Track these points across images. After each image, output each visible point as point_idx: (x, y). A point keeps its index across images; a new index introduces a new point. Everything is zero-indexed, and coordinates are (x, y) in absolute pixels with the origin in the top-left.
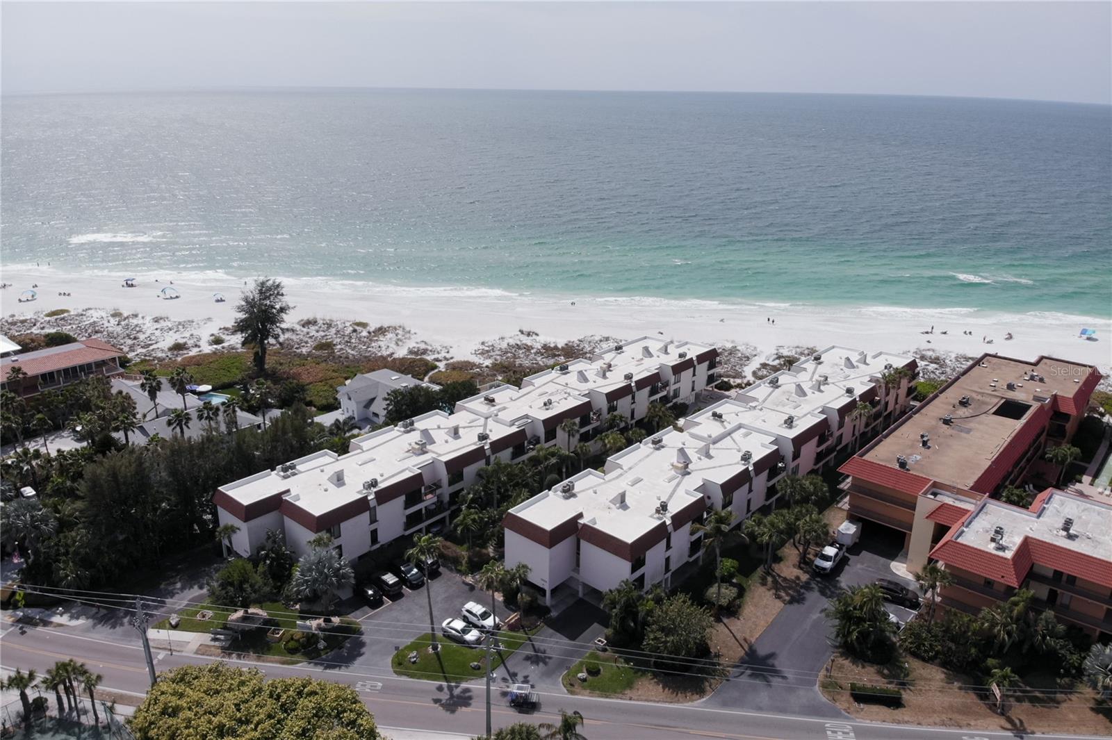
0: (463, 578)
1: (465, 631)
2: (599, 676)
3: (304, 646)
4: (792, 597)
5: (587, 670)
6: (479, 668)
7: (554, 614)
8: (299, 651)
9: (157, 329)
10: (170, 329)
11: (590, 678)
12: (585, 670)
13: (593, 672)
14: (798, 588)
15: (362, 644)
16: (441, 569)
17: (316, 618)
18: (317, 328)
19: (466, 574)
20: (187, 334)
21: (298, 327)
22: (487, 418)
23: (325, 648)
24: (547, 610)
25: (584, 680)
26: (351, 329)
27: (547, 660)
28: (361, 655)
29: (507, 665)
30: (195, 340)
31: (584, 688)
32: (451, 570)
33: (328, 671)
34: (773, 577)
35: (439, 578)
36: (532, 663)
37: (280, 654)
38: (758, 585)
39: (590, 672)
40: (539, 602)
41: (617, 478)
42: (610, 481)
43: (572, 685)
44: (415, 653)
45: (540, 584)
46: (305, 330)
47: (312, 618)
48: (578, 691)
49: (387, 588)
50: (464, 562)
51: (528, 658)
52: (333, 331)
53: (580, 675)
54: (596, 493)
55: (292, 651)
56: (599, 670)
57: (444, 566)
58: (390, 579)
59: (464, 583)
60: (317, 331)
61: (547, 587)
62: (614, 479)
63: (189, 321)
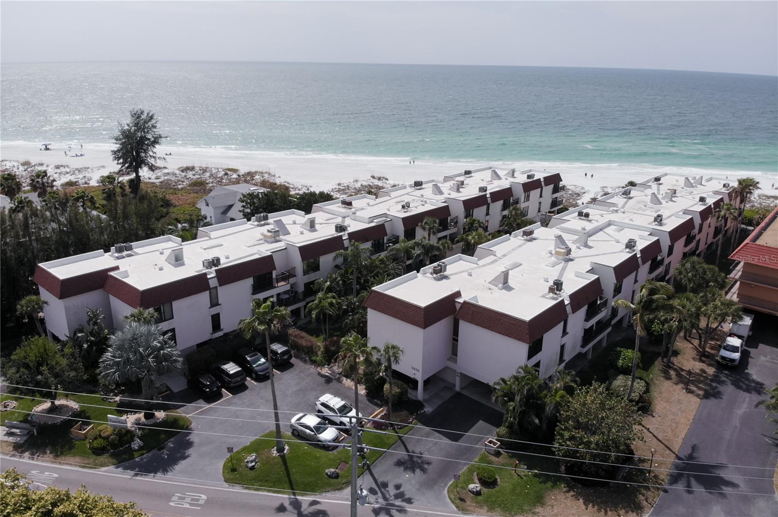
0: (319, 369)
1: (319, 429)
2: (497, 488)
3: (114, 445)
4: (705, 391)
5: (480, 480)
6: (337, 476)
7: (428, 409)
8: (107, 451)
9: (56, 173)
10: (67, 173)
11: (485, 490)
12: (477, 481)
13: (489, 482)
14: (709, 382)
15: (190, 444)
16: (293, 360)
17: (135, 413)
18: (194, 172)
19: (322, 365)
20: (81, 176)
21: (178, 172)
22: (344, 217)
23: (141, 448)
24: (419, 405)
25: (478, 493)
26: (223, 173)
27: (426, 466)
28: (184, 457)
29: (374, 471)
30: (86, 180)
31: (480, 505)
32: (305, 361)
33: (138, 478)
34: (675, 370)
35: (291, 370)
36: (406, 469)
37: (83, 454)
38: (662, 379)
39: (484, 482)
40: (409, 396)
41: (492, 263)
42: (484, 265)
43: (462, 500)
44: (253, 456)
45: (410, 373)
46: (183, 174)
47: (131, 412)
48: (472, 508)
49: (227, 379)
50: (319, 353)
51: (399, 463)
52: (208, 174)
53: (471, 486)
54: (471, 276)
55: (98, 451)
56: (496, 479)
57: (297, 357)
58: (232, 368)
59: (319, 374)
60: (194, 175)
61: (420, 377)
62: (488, 264)
63: (85, 168)
